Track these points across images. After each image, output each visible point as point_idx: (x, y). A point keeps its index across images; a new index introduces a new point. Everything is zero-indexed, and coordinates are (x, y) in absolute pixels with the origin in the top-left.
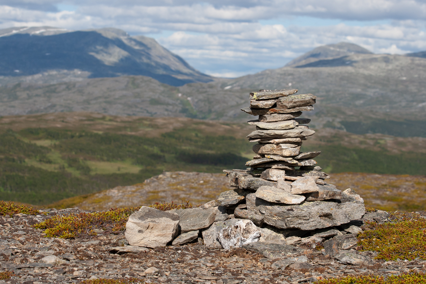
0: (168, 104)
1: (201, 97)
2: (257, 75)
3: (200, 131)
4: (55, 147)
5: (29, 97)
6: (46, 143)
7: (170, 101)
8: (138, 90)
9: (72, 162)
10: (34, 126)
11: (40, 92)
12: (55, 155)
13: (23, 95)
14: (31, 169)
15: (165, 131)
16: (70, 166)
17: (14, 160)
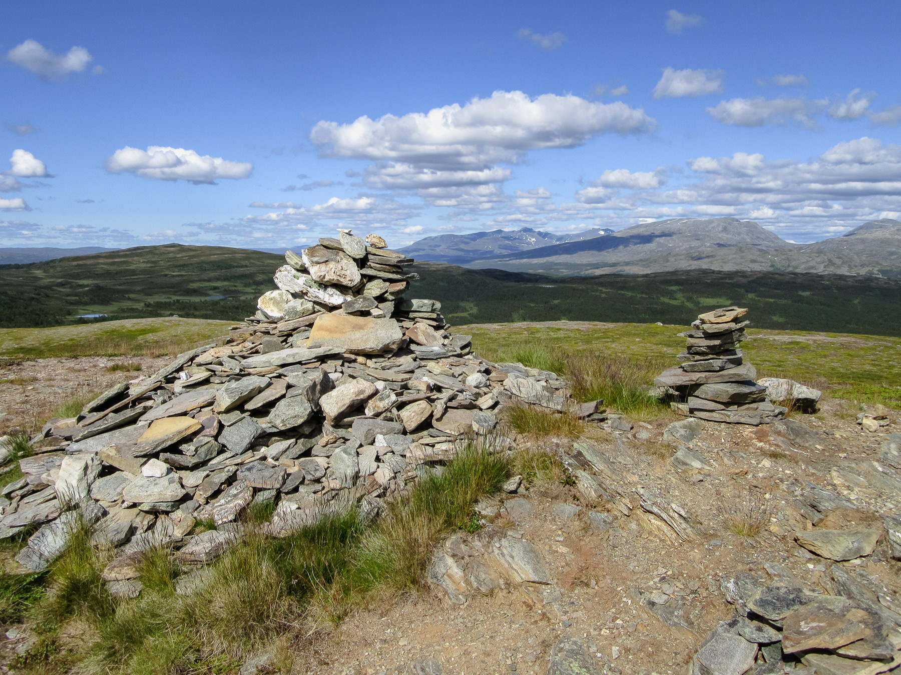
0: (762, 262)
1: (783, 257)
2: (823, 242)
3: (774, 278)
4: (680, 290)
5: (676, 260)
6: (674, 288)
7: (763, 260)
8: (743, 254)
9: (689, 299)
10: (668, 278)
11: (682, 257)
12: (679, 295)
13: (672, 259)
14: (663, 303)
15: (750, 279)
16: (688, 301)
17: (654, 299)
